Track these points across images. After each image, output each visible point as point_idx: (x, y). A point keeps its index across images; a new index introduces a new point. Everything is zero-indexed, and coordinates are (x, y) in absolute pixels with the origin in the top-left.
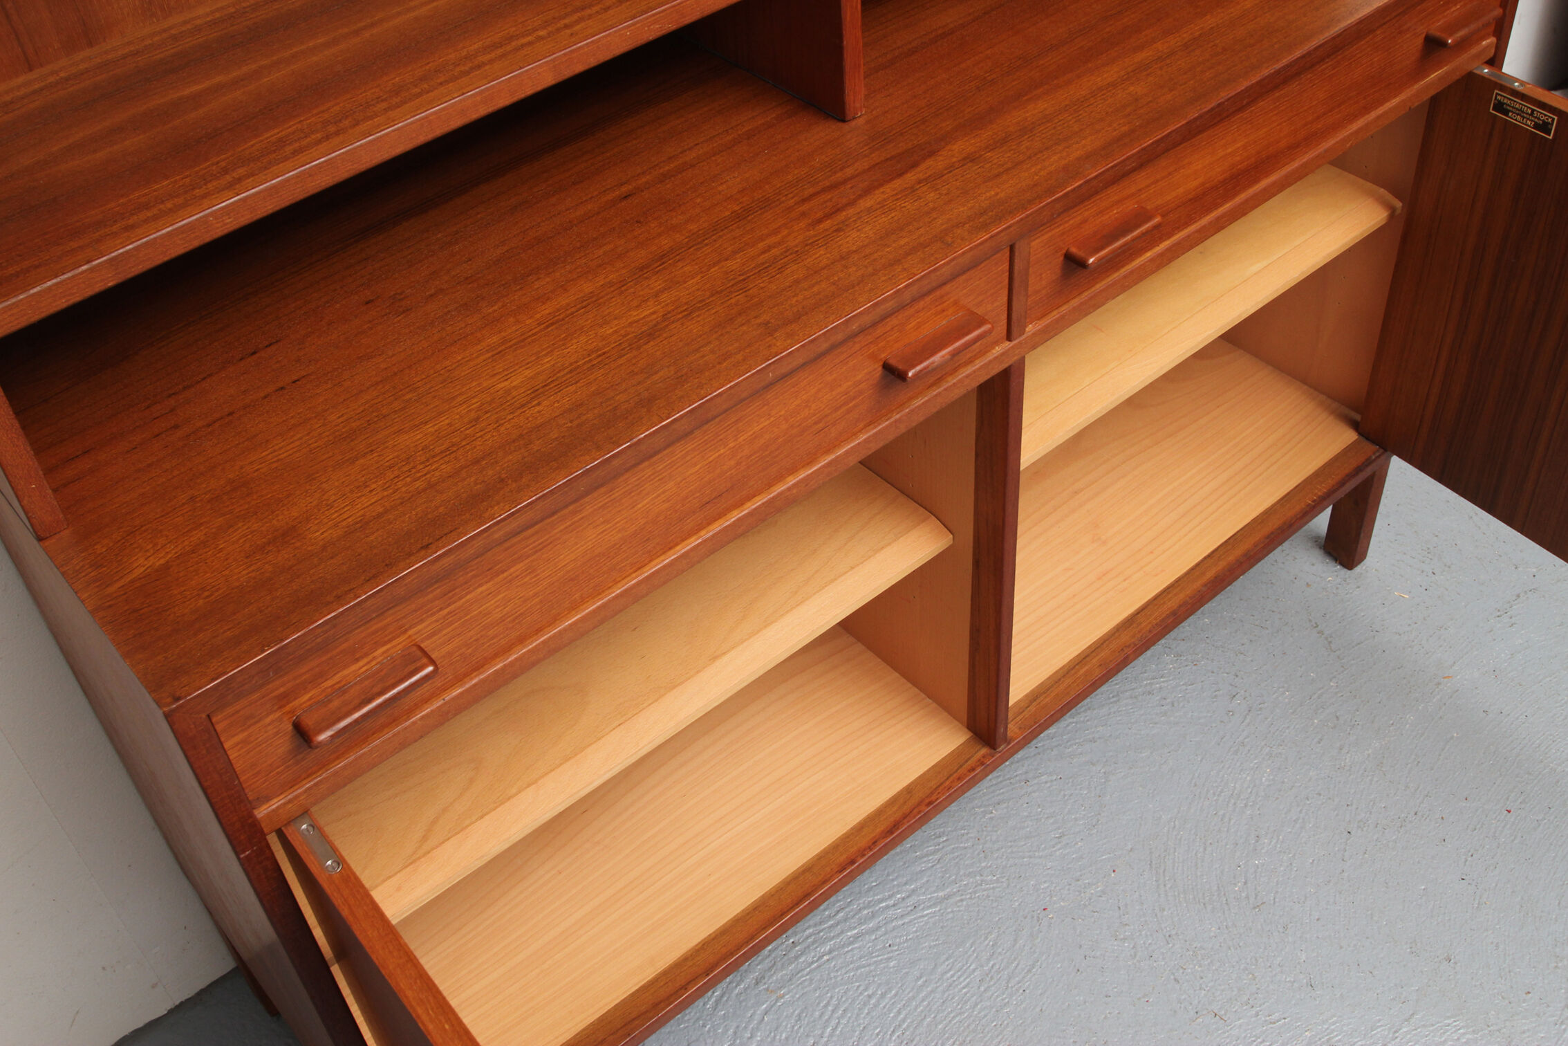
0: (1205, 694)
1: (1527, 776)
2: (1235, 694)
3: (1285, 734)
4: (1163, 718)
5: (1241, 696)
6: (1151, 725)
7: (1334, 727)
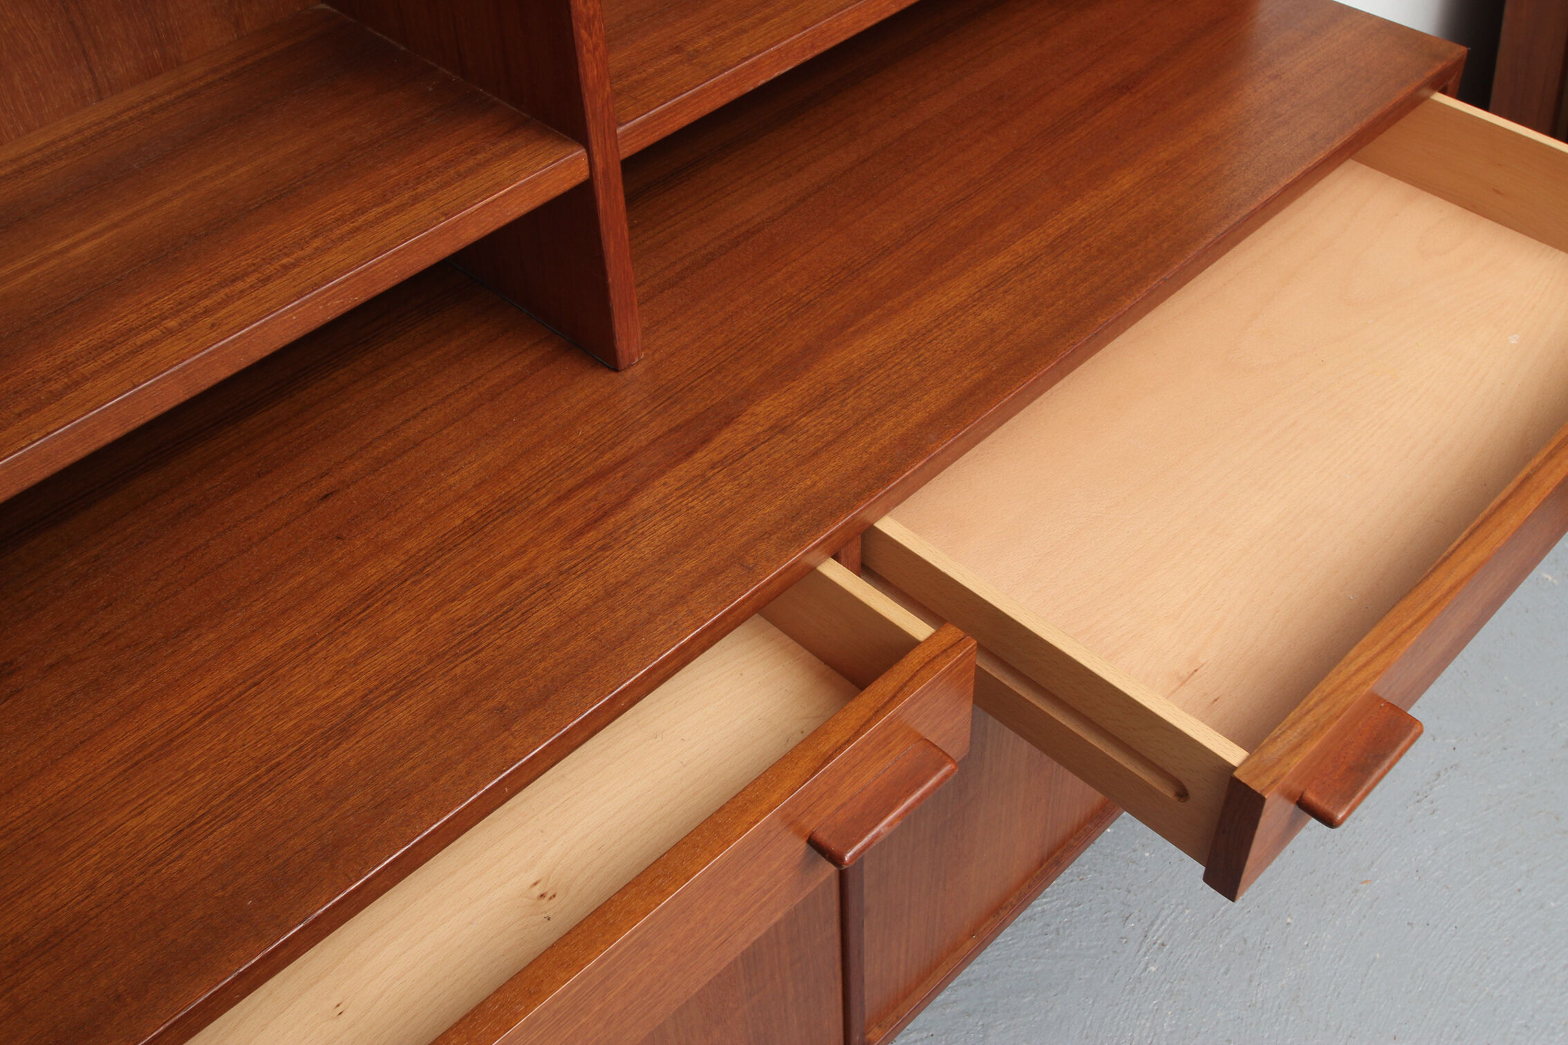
0: (1094, 917)
1: (1461, 1004)
2: (1127, 915)
3: (1186, 965)
4: (1047, 950)
5: (1135, 917)
6: (1034, 960)
7: (1241, 953)
